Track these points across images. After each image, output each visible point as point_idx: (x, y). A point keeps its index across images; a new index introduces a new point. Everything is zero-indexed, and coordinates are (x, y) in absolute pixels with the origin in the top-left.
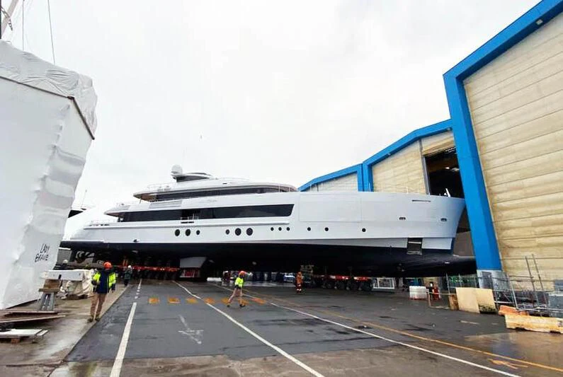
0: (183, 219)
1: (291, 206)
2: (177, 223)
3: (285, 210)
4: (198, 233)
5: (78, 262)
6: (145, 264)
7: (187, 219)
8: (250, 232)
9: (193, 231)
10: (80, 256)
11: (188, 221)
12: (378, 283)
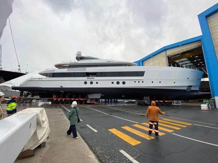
0: (87, 77)
1: (144, 72)
2: (85, 78)
3: (141, 74)
4: (97, 83)
5: (25, 97)
6: (66, 97)
7: (90, 77)
8: (124, 83)
9: (94, 82)
10: (26, 94)
11: (91, 77)
12: (175, 103)
